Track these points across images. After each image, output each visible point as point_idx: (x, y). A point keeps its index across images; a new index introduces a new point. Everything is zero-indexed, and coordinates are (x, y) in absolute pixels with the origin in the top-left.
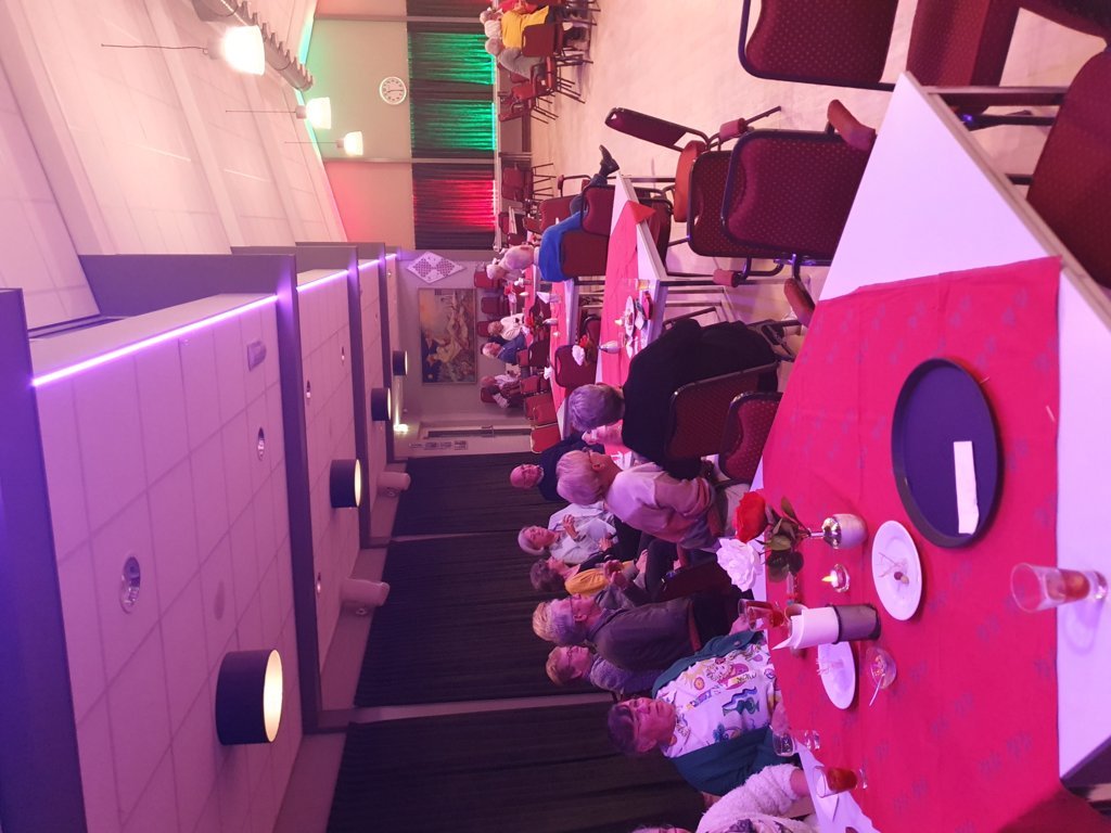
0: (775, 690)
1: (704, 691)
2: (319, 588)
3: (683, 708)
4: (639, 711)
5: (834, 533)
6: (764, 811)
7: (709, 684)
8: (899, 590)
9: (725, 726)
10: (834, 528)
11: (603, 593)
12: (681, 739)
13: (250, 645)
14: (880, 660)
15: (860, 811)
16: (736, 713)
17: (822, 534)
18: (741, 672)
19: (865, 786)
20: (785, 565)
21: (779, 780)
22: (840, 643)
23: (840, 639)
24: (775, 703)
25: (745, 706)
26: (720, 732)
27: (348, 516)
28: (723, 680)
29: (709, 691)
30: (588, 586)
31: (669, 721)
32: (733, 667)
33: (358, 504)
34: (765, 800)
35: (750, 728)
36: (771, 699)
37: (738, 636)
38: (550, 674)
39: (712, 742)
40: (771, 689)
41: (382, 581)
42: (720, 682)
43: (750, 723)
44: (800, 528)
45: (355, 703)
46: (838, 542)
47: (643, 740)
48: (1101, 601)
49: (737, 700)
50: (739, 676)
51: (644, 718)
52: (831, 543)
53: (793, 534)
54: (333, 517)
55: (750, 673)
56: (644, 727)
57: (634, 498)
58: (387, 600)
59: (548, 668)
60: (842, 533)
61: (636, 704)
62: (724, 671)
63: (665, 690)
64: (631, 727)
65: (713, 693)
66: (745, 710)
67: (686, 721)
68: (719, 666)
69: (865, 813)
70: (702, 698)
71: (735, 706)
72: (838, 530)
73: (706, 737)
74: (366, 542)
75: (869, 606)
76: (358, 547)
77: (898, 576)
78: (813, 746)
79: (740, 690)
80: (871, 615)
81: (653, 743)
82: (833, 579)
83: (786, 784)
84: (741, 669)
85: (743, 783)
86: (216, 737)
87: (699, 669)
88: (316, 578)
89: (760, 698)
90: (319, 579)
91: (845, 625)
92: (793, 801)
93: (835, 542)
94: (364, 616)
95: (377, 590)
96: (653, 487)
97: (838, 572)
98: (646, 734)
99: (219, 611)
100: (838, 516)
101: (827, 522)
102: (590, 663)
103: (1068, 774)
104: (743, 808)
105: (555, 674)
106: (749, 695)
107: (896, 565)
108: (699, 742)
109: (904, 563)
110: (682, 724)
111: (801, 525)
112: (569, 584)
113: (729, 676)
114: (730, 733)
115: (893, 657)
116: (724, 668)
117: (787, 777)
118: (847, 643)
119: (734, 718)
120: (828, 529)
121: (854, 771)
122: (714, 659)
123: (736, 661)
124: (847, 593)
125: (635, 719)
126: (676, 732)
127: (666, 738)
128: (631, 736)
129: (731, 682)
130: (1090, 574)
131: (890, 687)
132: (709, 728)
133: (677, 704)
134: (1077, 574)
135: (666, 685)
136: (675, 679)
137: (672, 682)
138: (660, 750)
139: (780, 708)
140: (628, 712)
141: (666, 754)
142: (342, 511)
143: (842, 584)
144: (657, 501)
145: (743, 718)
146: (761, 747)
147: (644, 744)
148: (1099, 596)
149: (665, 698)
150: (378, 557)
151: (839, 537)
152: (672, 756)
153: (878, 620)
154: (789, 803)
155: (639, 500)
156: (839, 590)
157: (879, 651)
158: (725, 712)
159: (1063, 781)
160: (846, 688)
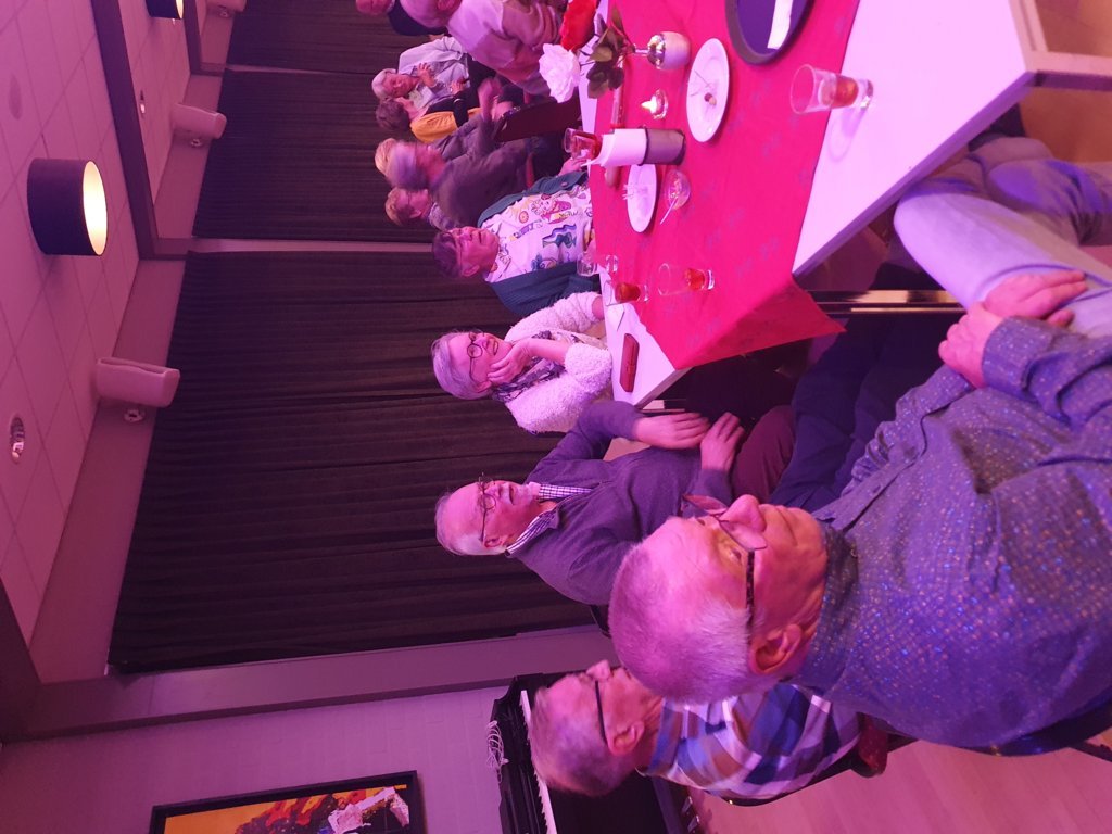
0: (592, 228)
1: (525, 224)
2: (143, 108)
3: (506, 237)
4: (462, 238)
5: (659, 52)
6: (565, 329)
7: (533, 217)
8: (707, 111)
9: (543, 257)
10: (659, 47)
11: (449, 138)
12: (501, 266)
13: (60, 152)
14: (678, 184)
15: (638, 319)
16: (555, 245)
17: (646, 52)
18: (564, 209)
19: (646, 299)
20: (605, 81)
21: (582, 304)
22: (645, 166)
23: (646, 160)
24: (590, 239)
25: (564, 240)
26: (538, 263)
27: (171, 28)
28: (547, 215)
29: (532, 224)
30: (435, 129)
31: (492, 251)
32: (557, 203)
33: (181, 16)
34: (567, 320)
35: (565, 261)
36: (587, 237)
37: (566, 177)
38: (389, 213)
39: (530, 270)
40: (588, 226)
41: (218, 111)
42: (543, 216)
43: (566, 256)
44: (625, 42)
45: (193, 234)
46: (661, 61)
47: (466, 265)
48: (864, 110)
49: (557, 234)
50: (562, 213)
51: (466, 244)
52: (654, 63)
53: (616, 47)
54: (152, 27)
55: (573, 210)
56: (466, 253)
57: (481, 23)
58: (224, 133)
59: (388, 206)
60: (666, 52)
61: (460, 232)
62: (548, 207)
63: (489, 222)
64: (453, 253)
65: (535, 226)
66: (563, 244)
67: (507, 251)
68: (545, 202)
69: (642, 321)
70: (524, 231)
71: (554, 239)
72: (663, 49)
73: (525, 266)
74: (196, 67)
75: (679, 132)
76: (188, 73)
77: (708, 98)
78: (611, 268)
79: (560, 225)
80: (677, 139)
81: (477, 268)
82: (652, 105)
83: (589, 310)
84: (564, 206)
85: (552, 305)
86: (35, 244)
87: (526, 203)
88: (137, 97)
89: (577, 234)
90: (142, 98)
91: (652, 147)
92: (592, 323)
93: (658, 62)
94: (200, 147)
95: (212, 120)
96: (502, 11)
97: (659, 97)
98: (469, 259)
99: (16, 109)
100: (666, 34)
101: (654, 39)
102: (428, 204)
103: (800, 268)
104: (548, 324)
105: (394, 212)
106: (568, 231)
107: (708, 85)
108: (518, 269)
109: (716, 84)
110: (504, 253)
111: (627, 39)
112: (415, 126)
113: (552, 212)
114: (546, 263)
115: (689, 181)
116: (549, 203)
117: (589, 303)
118: (653, 166)
119: (552, 249)
120: (654, 47)
121: (639, 286)
122: (540, 196)
123: (560, 199)
124: (663, 120)
125: (458, 246)
126: (497, 260)
127: (488, 267)
128: (455, 261)
129: (554, 217)
130: (862, 81)
131: (681, 208)
132: (529, 257)
133: (500, 235)
134: (851, 80)
135: (491, 217)
136: (500, 213)
137: (496, 216)
138: (482, 276)
139: (593, 243)
140: (451, 239)
141: (487, 280)
142: (163, 21)
143: (660, 111)
144: (503, 28)
145: (560, 251)
146: (572, 277)
147: (467, 268)
148: (864, 105)
149: (490, 229)
150: (212, 87)
151: (662, 57)
152: (492, 281)
153: (684, 145)
154: (588, 324)
155: (486, 24)
156: (655, 117)
157: (679, 174)
158: (545, 244)
159: (793, 275)
160: (646, 213)
